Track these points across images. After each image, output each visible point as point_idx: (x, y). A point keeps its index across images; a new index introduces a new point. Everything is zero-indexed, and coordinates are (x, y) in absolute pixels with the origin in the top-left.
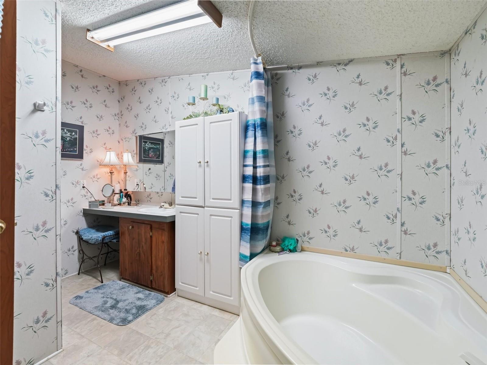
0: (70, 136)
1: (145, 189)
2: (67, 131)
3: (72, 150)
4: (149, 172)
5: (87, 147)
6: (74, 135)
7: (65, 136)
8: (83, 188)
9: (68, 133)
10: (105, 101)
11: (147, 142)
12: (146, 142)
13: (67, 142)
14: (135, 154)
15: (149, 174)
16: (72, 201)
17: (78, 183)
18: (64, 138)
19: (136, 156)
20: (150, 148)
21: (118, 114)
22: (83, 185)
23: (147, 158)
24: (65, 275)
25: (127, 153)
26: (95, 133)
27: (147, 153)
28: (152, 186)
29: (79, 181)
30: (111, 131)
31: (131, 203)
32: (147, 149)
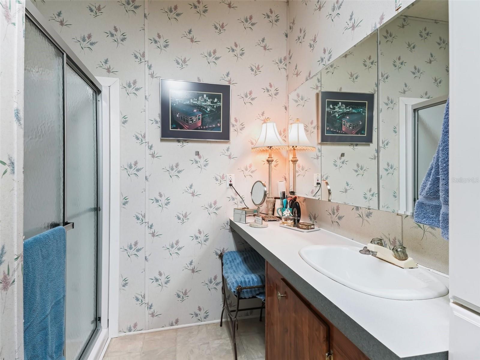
0: (211, 105)
1: (330, 193)
2: (206, 97)
3: (214, 126)
4: (342, 160)
5: (236, 121)
6: (216, 103)
7: (205, 105)
8: (229, 187)
9: (209, 100)
10: (263, 40)
11: (338, 103)
12: (336, 104)
13: (208, 114)
14: (314, 128)
15: (341, 165)
16: (213, 206)
17: (223, 178)
18: (204, 108)
19: (316, 130)
20: (344, 115)
21: (285, 59)
22: (231, 181)
23: (338, 133)
24: (205, 320)
25: (297, 124)
26: (249, 96)
27: (337, 125)
28: (348, 188)
29: (225, 176)
30: (273, 91)
31: (298, 221)
32: (337, 115)
